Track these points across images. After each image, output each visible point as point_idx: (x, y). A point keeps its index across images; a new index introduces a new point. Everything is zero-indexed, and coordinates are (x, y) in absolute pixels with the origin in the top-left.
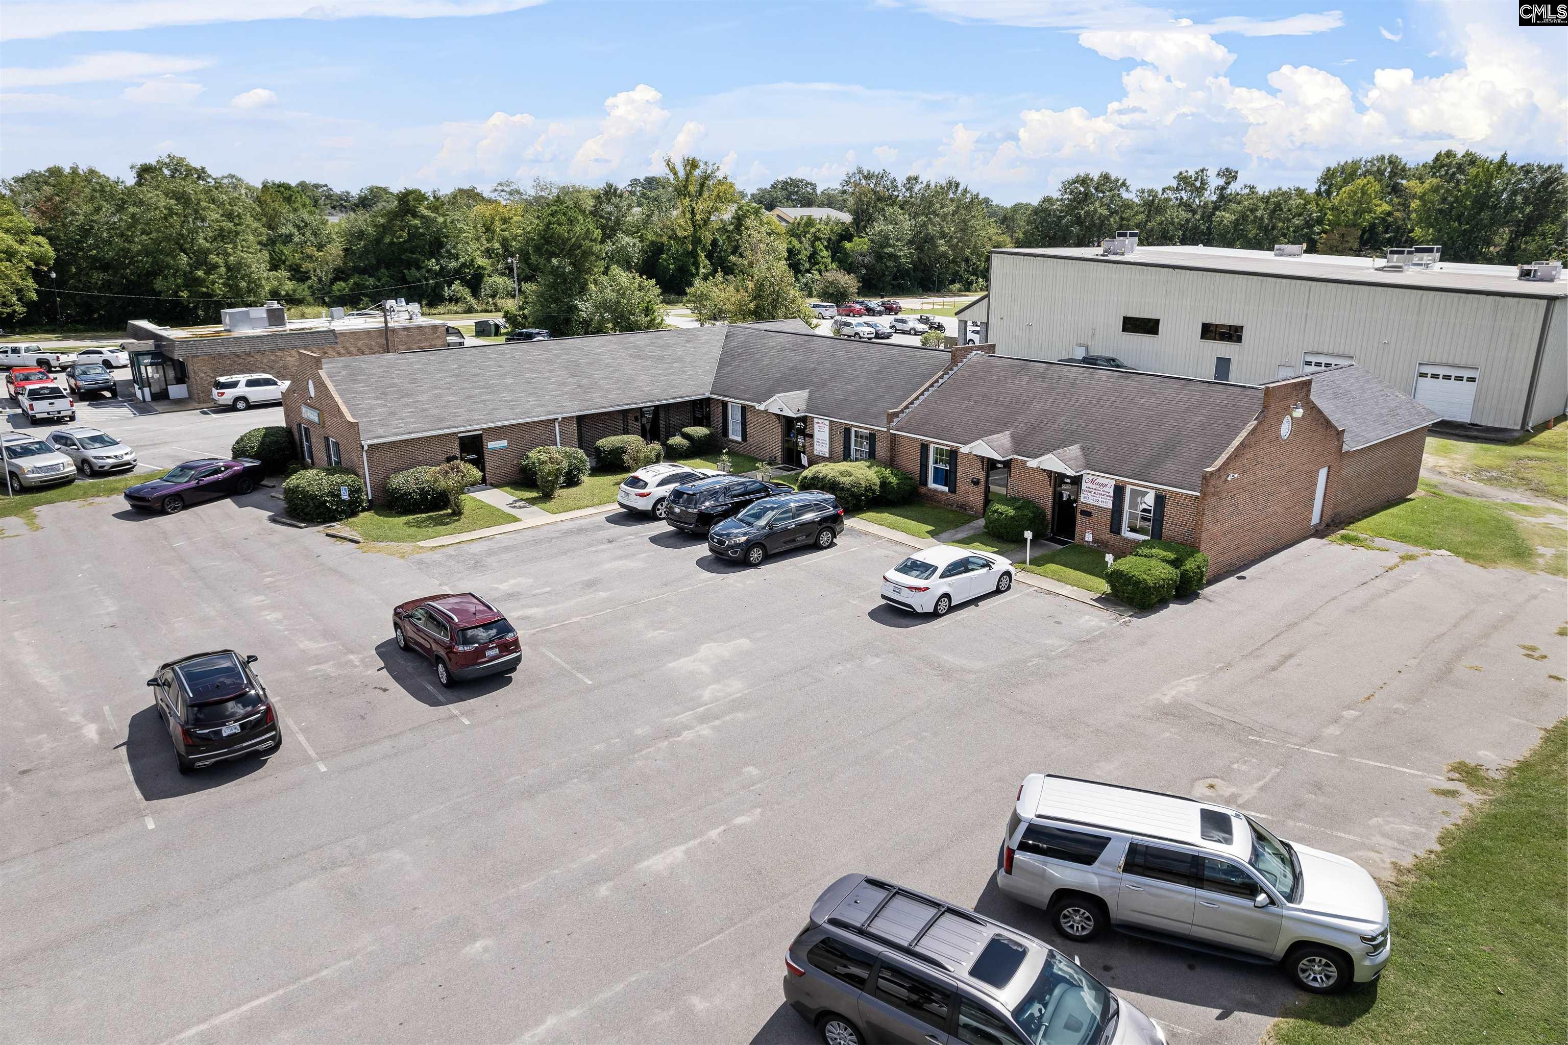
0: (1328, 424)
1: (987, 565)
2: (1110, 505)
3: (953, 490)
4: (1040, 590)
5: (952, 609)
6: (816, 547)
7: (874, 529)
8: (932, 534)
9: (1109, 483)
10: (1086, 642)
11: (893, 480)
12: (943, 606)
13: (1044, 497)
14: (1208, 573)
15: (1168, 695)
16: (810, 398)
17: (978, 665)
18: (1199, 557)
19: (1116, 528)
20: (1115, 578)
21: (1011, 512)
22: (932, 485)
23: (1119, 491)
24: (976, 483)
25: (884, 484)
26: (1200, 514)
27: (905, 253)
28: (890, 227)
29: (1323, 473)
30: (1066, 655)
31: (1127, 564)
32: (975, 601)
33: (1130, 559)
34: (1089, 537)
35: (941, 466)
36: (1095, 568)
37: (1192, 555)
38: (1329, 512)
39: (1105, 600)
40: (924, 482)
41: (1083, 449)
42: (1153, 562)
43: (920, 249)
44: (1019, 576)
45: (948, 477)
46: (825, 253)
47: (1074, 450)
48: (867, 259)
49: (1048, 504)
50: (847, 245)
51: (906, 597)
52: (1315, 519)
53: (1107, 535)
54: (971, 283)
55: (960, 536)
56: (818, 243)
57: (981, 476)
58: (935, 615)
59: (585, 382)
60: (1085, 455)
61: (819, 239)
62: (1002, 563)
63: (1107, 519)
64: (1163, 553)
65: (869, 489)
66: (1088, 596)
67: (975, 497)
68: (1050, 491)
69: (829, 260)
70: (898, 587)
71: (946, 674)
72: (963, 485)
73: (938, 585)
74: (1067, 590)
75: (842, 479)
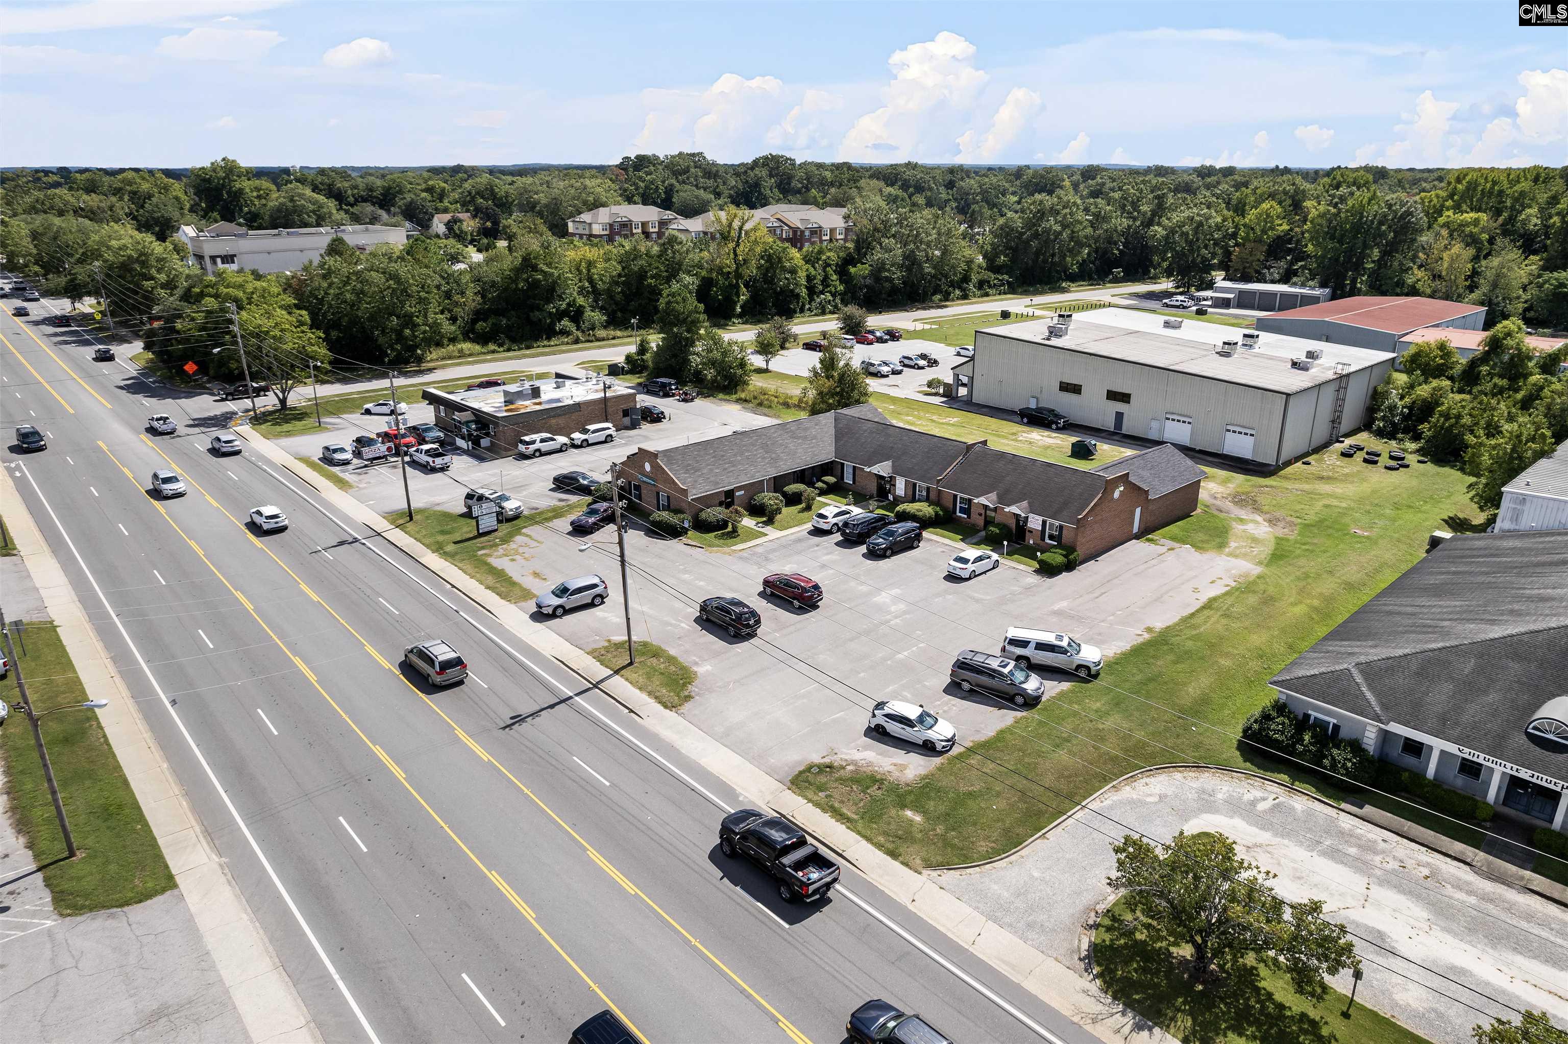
0: (1139, 488)
1: (989, 557)
2: (1040, 528)
3: (969, 517)
4: (1011, 567)
5: (976, 576)
6: (912, 548)
7: (934, 537)
8: (962, 540)
9: (1040, 519)
10: (1028, 588)
11: (941, 513)
12: (973, 575)
13: (1012, 523)
14: (1080, 559)
15: (1056, 607)
16: (893, 466)
17: (988, 597)
18: (1076, 553)
19: (1043, 539)
20: (1041, 562)
21: (998, 531)
22: (958, 514)
23: (1044, 523)
24: (980, 515)
25: (937, 514)
26: (1076, 535)
27: (897, 275)
28: (886, 256)
29: (1138, 510)
30: (1020, 593)
31: (1047, 557)
32: (985, 573)
33: (1048, 554)
34: (1031, 542)
35: (963, 505)
36: (1034, 558)
37: (1072, 553)
38: (1143, 526)
39: (1037, 572)
40: (955, 513)
41: (1029, 503)
42: (1056, 556)
43: (909, 269)
44: (1001, 561)
45: (966, 511)
46: (835, 277)
47: (1025, 504)
48: (868, 281)
49: (1013, 526)
50: (852, 270)
51: (958, 572)
52: (1136, 529)
53: (1039, 542)
54: (949, 294)
55: (974, 541)
56: (828, 269)
57: (983, 512)
58: (970, 578)
59: (774, 456)
60: (1030, 506)
61: (829, 265)
62: (995, 556)
63: (1039, 533)
64: (1061, 551)
65: (930, 518)
66: (1030, 569)
67: (980, 522)
68: (1014, 521)
69: (838, 282)
70: (955, 568)
71: (977, 601)
72: (974, 516)
73: (970, 567)
74: (1022, 567)
75: (918, 513)
